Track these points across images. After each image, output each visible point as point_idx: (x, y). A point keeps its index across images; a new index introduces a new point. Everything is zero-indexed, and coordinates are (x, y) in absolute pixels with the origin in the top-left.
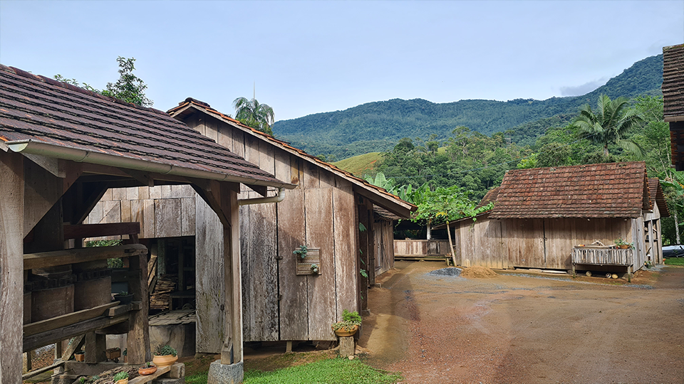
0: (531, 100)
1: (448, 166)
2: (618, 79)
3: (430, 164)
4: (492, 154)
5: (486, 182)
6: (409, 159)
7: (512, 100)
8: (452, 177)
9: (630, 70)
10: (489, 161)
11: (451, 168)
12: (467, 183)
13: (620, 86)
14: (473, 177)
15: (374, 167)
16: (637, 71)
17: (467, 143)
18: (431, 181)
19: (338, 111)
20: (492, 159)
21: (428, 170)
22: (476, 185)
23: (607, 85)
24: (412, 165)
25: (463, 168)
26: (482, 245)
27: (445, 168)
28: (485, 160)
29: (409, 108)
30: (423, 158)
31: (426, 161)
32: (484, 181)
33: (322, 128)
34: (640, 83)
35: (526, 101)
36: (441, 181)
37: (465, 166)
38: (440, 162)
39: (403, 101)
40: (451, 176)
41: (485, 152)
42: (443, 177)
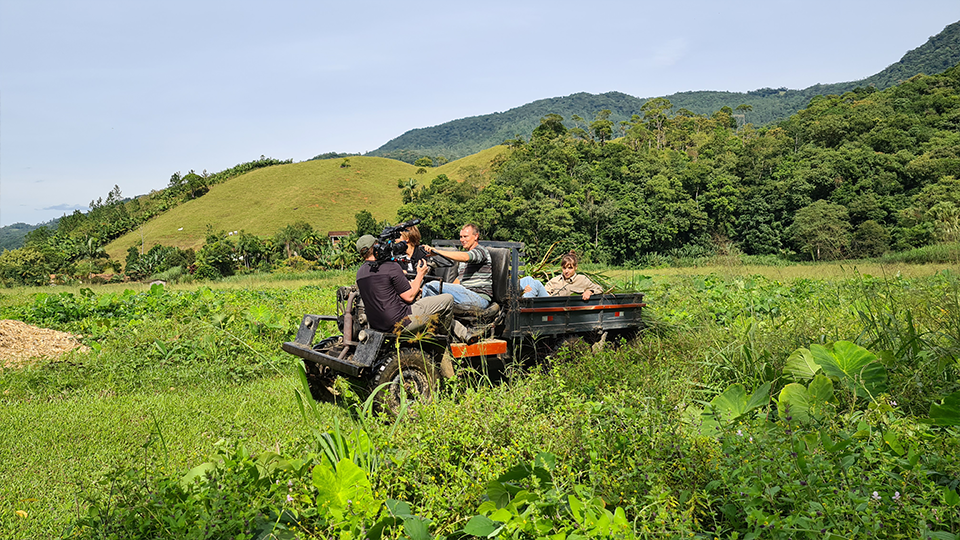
0: (782, 90)
1: (623, 160)
2: (920, 51)
4: (709, 139)
7: (754, 90)
8: (629, 178)
9: (939, 37)
11: (629, 162)
13: (923, 62)
14: (669, 178)
16: (949, 38)
19: (496, 113)
20: (708, 147)
21: (585, 168)
22: (673, 192)
23: (902, 61)
25: (652, 162)
27: (617, 162)
28: (694, 149)
29: (599, 106)
30: (579, 148)
31: (584, 153)
32: (688, 185)
33: (472, 138)
34: (955, 56)
35: (776, 92)
36: (607, 186)
37: (655, 159)
38: (609, 154)
39: (591, 95)
40: (627, 176)
41: (696, 136)
42: (613, 178)
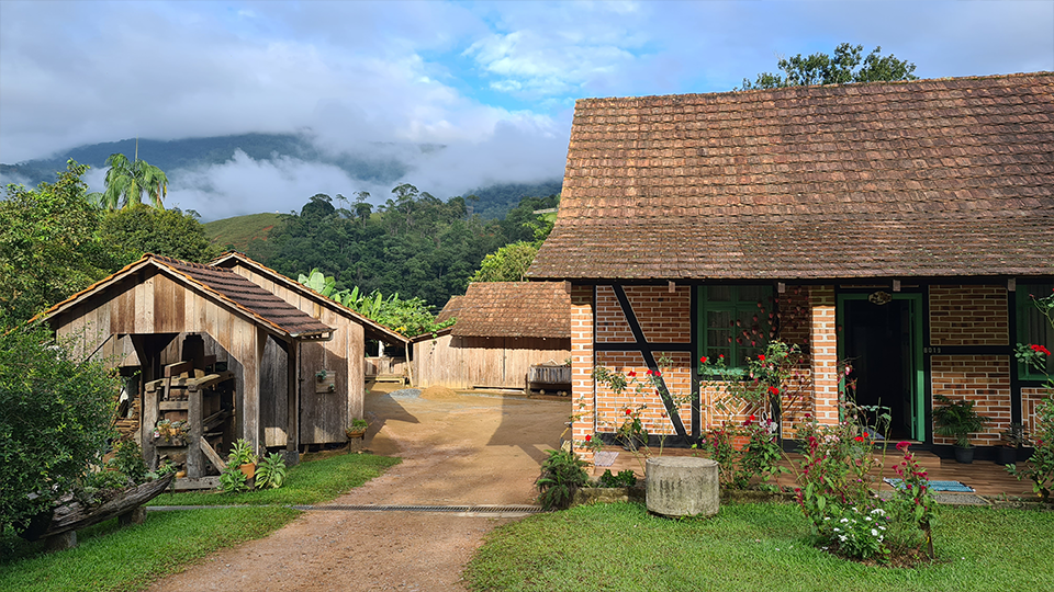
1: (385, 243)
3: (358, 238)
4: (448, 229)
5: (438, 268)
6: (327, 228)
10: (443, 239)
11: (390, 245)
12: (411, 269)
14: (420, 261)
15: (269, 237)
17: (414, 210)
18: (359, 263)
20: (448, 236)
21: (355, 247)
22: (423, 272)
24: (330, 238)
25: (407, 246)
26: (442, 363)
27: (380, 244)
28: (438, 236)
30: (347, 228)
31: (352, 233)
32: (435, 267)
36: (373, 264)
37: (410, 243)
38: (374, 236)
40: (389, 257)
41: (438, 224)
42: (377, 258)
